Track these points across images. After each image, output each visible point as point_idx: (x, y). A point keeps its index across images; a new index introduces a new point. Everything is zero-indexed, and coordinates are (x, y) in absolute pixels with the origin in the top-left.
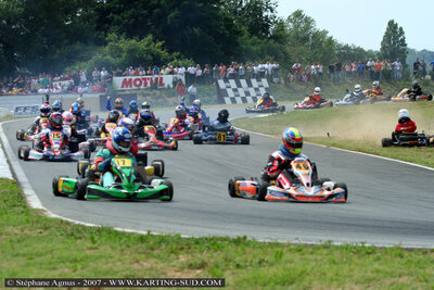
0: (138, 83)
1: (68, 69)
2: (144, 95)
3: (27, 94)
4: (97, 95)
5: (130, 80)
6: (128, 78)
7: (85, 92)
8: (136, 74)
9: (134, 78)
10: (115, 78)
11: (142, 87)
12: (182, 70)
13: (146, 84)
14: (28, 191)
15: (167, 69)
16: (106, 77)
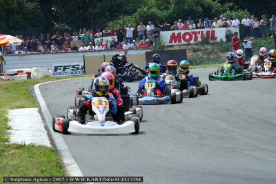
0: (187, 37)
1: (110, 24)
2: (195, 51)
3: (67, 52)
4: (143, 52)
5: (179, 34)
6: (176, 32)
7: (130, 49)
8: (186, 28)
9: (183, 32)
10: (162, 33)
11: (192, 42)
12: (235, 22)
13: (196, 38)
14: (68, 160)
15: (219, 21)
16: (153, 32)
